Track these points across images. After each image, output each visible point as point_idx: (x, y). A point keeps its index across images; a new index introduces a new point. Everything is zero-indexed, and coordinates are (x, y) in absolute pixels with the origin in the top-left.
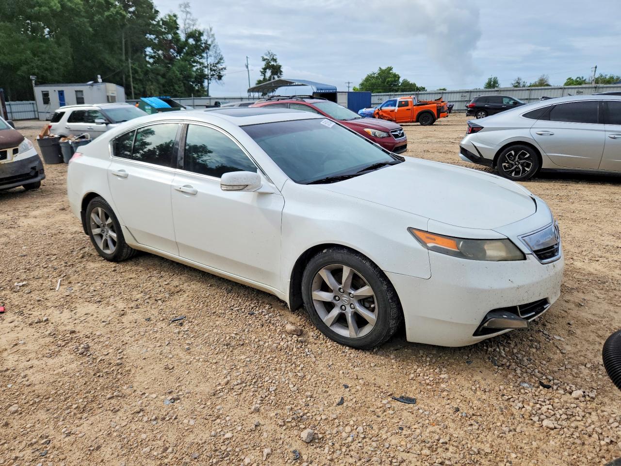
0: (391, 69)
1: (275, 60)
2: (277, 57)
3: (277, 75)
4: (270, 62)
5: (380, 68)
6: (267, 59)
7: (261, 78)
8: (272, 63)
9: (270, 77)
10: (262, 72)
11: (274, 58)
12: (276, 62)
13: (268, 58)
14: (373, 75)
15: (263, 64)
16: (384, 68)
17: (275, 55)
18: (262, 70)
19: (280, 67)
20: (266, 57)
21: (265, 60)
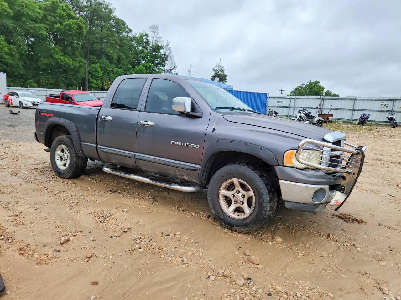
0: (318, 82)
1: (223, 71)
2: (224, 68)
3: (223, 81)
4: (218, 72)
5: (310, 81)
8: (220, 73)
10: (211, 79)
11: (222, 69)
12: (223, 73)
13: (217, 69)
14: (302, 86)
15: (213, 73)
16: (312, 81)
17: (223, 67)
18: (212, 78)
19: (225, 76)
20: (215, 68)
21: (214, 70)
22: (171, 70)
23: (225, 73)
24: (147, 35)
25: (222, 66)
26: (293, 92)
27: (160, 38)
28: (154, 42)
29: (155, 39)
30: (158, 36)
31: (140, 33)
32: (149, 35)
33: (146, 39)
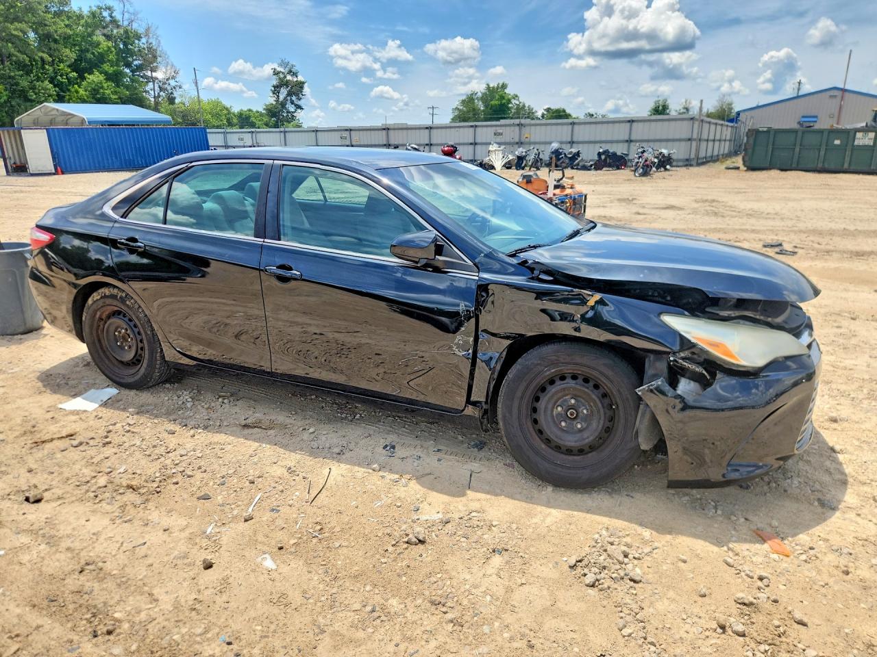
0: (504, 86)
1: (295, 74)
2: (297, 68)
3: (297, 95)
4: (285, 77)
5: (488, 85)
6: (279, 73)
7: (271, 100)
8: (289, 77)
9: (285, 99)
10: (272, 91)
11: (294, 70)
12: (296, 77)
13: (282, 70)
14: (474, 95)
15: (274, 80)
16: (491, 86)
17: (294, 65)
18: (273, 89)
19: (300, 85)
20: (279, 69)
21: (276, 73)
22: (167, 80)
23: (300, 78)
24: (109, 8)
25: (291, 63)
26: (457, 109)
27: (135, 14)
28: (126, 23)
29: (127, 16)
30: (131, 10)
31: (90, 7)
32: (115, 8)
33: (111, 17)
